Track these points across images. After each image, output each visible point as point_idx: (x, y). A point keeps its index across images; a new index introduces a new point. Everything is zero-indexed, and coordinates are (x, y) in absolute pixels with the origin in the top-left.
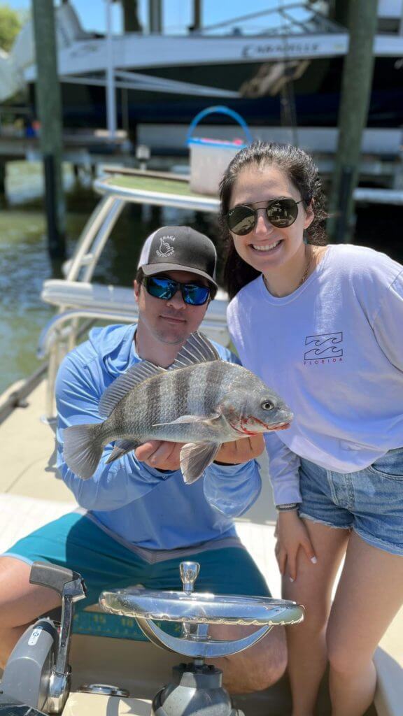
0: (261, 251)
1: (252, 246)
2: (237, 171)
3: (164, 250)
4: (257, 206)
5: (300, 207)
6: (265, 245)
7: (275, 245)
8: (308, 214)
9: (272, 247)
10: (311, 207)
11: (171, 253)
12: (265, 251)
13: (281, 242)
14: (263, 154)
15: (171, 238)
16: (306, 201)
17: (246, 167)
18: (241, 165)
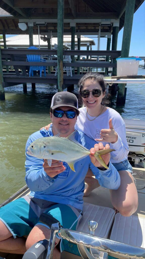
0: (90, 103)
1: (87, 102)
2: (85, 80)
3: (58, 100)
4: (90, 91)
5: (102, 92)
6: (91, 102)
7: (94, 102)
8: (104, 94)
9: (93, 102)
10: (104, 92)
11: (61, 101)
12: (91, 103)
13: (96, 101)
14: (92, 77)
15: (60, 96)
16: (104, 90)
17: (88, 80)
18: (86, 79)
